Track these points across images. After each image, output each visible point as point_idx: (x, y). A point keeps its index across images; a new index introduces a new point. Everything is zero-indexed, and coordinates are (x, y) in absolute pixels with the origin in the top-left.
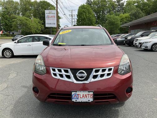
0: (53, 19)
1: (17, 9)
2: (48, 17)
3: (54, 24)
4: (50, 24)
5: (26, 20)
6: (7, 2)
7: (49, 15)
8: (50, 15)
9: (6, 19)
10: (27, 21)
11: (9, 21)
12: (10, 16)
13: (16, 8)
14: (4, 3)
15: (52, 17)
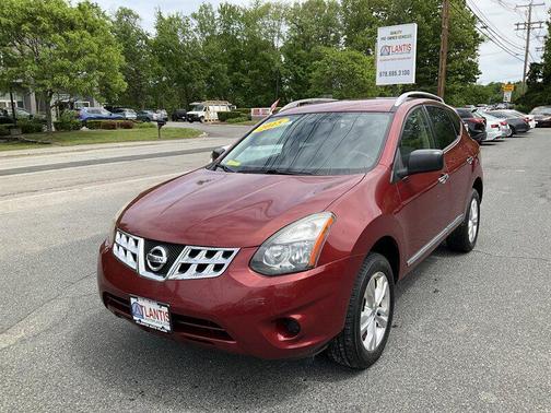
0: (402, 56)
1: (330, 25)
2: (387, 50)
3: (407, 72)
4: (393, 73)
5: (354, 59)
6: (305, 6)
7: (388, 43)
8: (394, 43)
9: (298, 63)
10: (356, 65)
11: (305, 67)
12: (309, 51)
13: (328, 23)
14: (296, 10)
15: (398, 49)
